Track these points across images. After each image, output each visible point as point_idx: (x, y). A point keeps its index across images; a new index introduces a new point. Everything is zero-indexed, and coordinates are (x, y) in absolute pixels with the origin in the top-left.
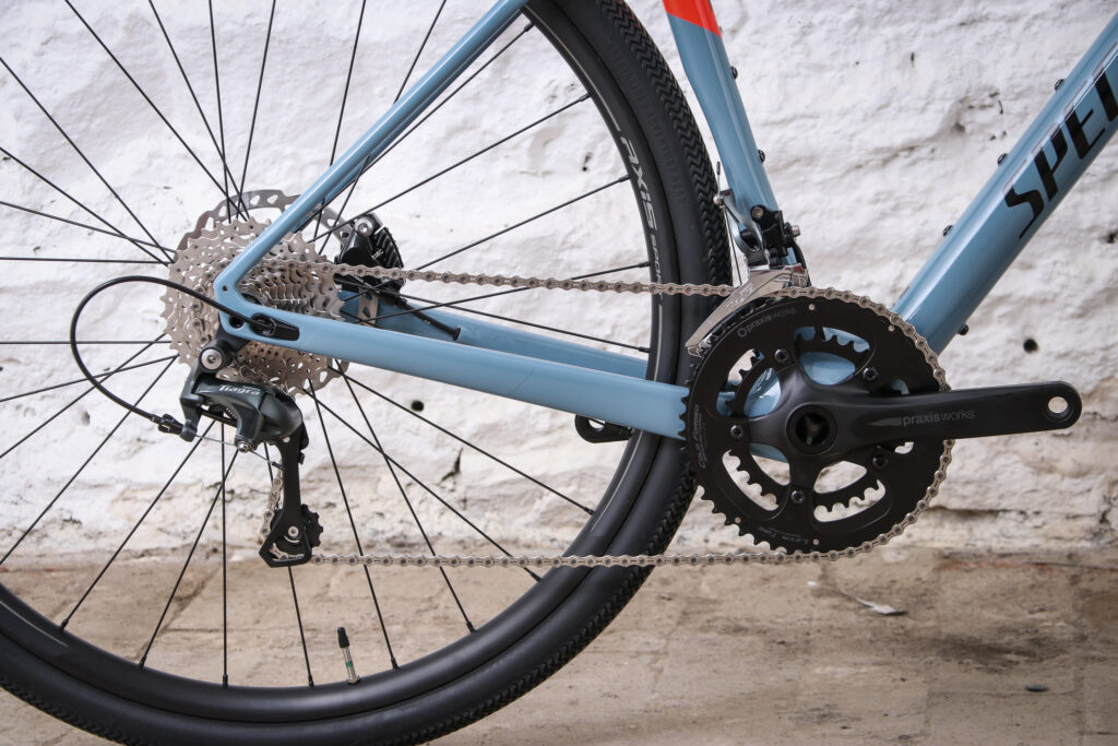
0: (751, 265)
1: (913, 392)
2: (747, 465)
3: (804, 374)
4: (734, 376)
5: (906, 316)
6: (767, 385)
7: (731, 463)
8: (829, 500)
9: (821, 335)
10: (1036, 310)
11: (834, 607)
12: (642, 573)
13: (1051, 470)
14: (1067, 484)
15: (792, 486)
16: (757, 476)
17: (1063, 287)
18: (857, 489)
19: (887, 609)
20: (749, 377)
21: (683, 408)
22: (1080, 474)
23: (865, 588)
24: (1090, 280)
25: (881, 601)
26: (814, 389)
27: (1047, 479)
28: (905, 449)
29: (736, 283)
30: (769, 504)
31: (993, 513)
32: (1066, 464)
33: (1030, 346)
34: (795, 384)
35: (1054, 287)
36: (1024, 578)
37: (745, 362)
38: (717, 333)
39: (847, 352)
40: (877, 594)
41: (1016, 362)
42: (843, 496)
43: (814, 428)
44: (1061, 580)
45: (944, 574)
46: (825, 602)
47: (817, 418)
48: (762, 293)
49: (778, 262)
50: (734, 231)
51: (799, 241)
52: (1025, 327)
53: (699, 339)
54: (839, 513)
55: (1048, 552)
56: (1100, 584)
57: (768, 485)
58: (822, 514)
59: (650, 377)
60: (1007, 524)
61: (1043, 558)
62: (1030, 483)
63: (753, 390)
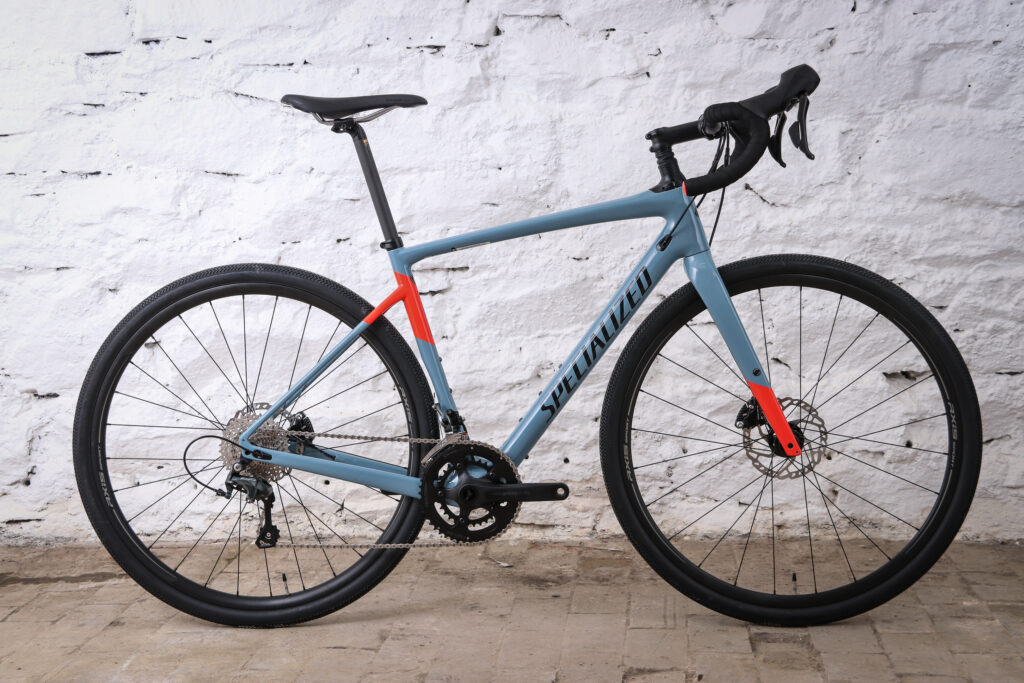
0: (446, 431)
1: (508, 483)
2: (444, 507)
3: (468, 474)
4: (441, 473)
5: (506, 451)
6: (453, 478)
7: (438, 506)
8: (474, 522)
9: (473, 458)
10: (568, 447)
11: (486, 564)
12: (405, 550)
13: (574, 509)
14: (580, 515)
15: (461, 516)
16: (448, 512)
17: (578, 438)
18: (485, 519)
19: (506, 565)
20: (447, 473)
21: (420, 490)
22: (585, 511)
23: (500, 556)
24: (588, 436)
25: (504, 562)
26: (471, 479)
27: (573, 513)
28: (504, 504)
29: (441, 438)
30: (451, 522)
31: (553, 526)
32: (580, 507)
33: (566, 461)
34: (464, 476)
35: (574, 438)
36: (560, 552)
37: (445, 467)
38: (434, 457)
39: (484, 466)
40: (503, 559)
41: (561, 467)
42: (479, 521)
43: (470, 494)
44: (575, 553)
45: (532, 551)
46: (483, 562)
47: (472, 491)
48: (450, 443)
49: (457, 430)
50: (440, 419)
51: (465, 423)
52: (564, 453)
53: (427, 459)
54: (478, 527)
55: (573, 541)
56: (589, 554)
57: (451, 515)
58: (471, 528)
59: (408, 474)
60: (558, 530)
61: (570, 544)
62: (566, 514)
63: (448, 479)
